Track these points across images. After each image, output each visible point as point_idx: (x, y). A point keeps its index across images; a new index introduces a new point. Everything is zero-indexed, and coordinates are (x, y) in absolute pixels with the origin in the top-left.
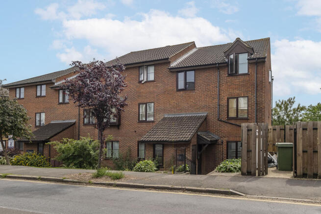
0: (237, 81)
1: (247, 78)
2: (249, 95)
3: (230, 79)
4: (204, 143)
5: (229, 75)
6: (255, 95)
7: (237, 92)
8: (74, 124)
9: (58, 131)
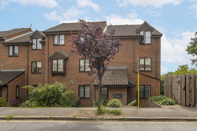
0: (145, 48)
1: (150, 46)
2: (152, 57)
3: (140, 46)
4: (131, 86)
5: (140, 44)
6: (155, 57)
7: (144, 54)
8: (24, 72)
9: (14, 77)
